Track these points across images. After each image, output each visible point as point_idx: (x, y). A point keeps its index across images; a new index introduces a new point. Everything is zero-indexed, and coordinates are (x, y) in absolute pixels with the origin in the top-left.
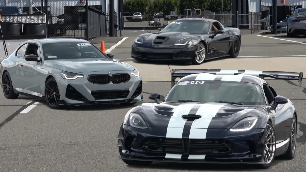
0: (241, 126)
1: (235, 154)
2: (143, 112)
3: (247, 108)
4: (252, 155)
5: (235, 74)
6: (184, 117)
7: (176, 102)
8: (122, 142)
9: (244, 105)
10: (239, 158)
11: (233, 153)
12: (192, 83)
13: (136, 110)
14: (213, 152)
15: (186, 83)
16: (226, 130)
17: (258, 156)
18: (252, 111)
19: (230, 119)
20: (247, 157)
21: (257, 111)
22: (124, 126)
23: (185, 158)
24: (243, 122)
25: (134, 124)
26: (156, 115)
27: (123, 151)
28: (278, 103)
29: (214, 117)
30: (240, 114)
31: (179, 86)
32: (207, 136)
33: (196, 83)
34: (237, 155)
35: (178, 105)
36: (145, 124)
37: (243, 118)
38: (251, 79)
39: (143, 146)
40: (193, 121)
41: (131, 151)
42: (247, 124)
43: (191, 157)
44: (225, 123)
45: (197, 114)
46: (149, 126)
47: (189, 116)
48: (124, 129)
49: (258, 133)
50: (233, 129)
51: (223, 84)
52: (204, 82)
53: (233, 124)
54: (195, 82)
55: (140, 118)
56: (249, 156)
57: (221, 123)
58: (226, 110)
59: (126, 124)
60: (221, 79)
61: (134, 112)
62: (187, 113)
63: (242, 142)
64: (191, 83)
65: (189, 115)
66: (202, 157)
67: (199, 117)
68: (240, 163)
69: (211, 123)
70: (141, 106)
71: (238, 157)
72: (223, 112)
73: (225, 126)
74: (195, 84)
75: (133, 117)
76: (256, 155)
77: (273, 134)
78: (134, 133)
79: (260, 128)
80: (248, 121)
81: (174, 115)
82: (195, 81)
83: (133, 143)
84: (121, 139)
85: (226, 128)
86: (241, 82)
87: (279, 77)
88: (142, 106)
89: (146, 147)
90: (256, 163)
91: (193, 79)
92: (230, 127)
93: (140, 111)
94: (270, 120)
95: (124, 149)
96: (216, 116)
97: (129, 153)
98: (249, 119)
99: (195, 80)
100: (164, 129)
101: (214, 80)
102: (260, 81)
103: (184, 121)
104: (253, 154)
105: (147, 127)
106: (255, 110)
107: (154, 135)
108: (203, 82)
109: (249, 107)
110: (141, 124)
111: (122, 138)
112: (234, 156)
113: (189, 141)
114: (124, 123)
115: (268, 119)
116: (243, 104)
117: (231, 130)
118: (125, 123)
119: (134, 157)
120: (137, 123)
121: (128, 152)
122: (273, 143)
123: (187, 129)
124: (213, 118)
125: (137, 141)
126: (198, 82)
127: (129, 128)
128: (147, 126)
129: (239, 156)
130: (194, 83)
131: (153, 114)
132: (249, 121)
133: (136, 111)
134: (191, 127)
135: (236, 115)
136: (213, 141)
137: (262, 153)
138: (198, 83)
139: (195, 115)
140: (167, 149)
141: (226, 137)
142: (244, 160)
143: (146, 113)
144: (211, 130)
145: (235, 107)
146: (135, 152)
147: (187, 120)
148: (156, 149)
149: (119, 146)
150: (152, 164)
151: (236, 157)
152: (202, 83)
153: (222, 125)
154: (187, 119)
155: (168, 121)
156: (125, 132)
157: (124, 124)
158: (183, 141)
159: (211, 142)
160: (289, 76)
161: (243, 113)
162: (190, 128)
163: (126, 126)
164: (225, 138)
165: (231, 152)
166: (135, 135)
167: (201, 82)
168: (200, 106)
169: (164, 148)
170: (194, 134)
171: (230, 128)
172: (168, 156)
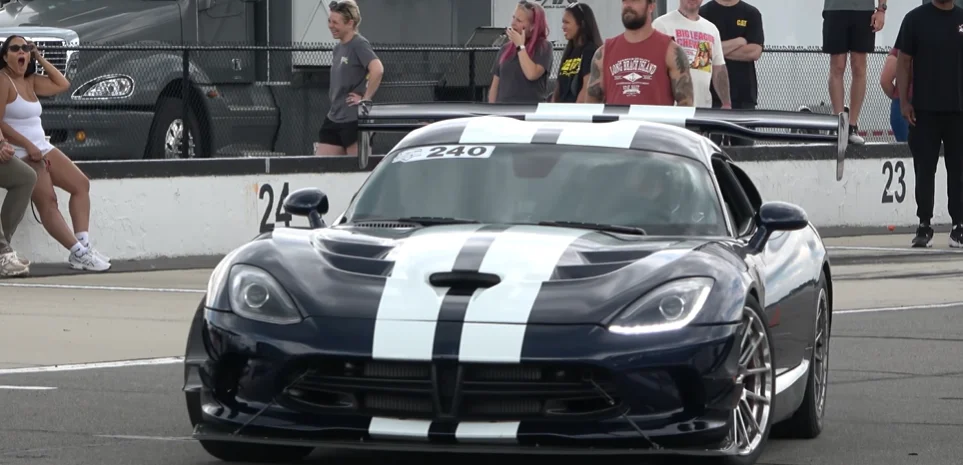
0: (651, 315)
1: (632, 418)
2: (281, 261)
3: (667, 244)
4: (691, 424)
5: (597, 120)
6: (437, 280)
7: (393, 223)
8: (202, 372)
9: (649, 234)
10: (647, 434)
11: (621, 417)
12: (449, 153)
13: (250, 255)
14: (549, 411)
15: (424, 153)
16: (597, 327)
17: (714, 425)
18: (688, 259)
19: (608, 288)
20: (672, 429)
21: (705, 258)
22: (208, 315)
23: (443, 431)
24: (658, 301)
25: (245, 307)
26: (328, 272)
27: (208, 409)
28: (772, 227)
29: (547, 279)
30: (644, 268)
31: (399, 163)
32: (524, 353)
33: (465, 155)
34: (638, 423)
35: (407, 235)
36: (289, 305)
37: (654, 283)
38: (664, 138)
39: (285, 391)
40: (471, 294)
41: (237, 408)
42: (673, 306)
43: (465, 430)
44: (591, 301)
45: (483, 269)
46: (305, 314)
47: (455, 277)
48: (210, 327)
49: (709, 339)
50: (623, 324)
51: (566, 156)
52: (492, 148)
53: (620, 307)
54: (460, 151)
55: (270, 282)
56: (680, 428)
57: (576, 301)
58: (588, 255)
59: (217, 307)
60: (557, 137)
61: (243, 261)
62: (447, 266)
63: (654, 375)
64: (446, 155)
65: (455, 272)
66: (509, 430)
67: (492, 280)
68: (650, 451)
69: (538, 301)
70: (270, 241)
71: (643, 429)
72: (579, 261)
73: (591, 315)
74: (462, 156)
75: (243, 282)
76: (706, 421)
77: (761, 334)
78: (247, 341)
79: (718, 320)
80: (676, 297)
81: (396, 271)
82: (457, 143)
83: (245, 380)
84: (197, 365)
85: (596, 320)
86: (631, 148)
87: (758, 130)
88: (274, 241)
89: (294, 393)
90: (707, 452)
91: (452, 138)
92: (610, 317)
93: (269, 259)
94: (753, 291)
95: (206, 403)
96: (554, 276)
97: (231, 416)
98: (678, 287)
99: (461, 142)
100: (363, 326)
101: (532, 143)
102: (699, 143)
103: (437, 298)
104: (694, 420)
105: (297, 320)
106: (697, 253)
107: (325, 348)
108: (490, 150)
109: (673, 243)
110: (273, 307)
111: (202, 359)
112: (625, 426)
113: (460, 370)
114: (207, 304)
115: (745, 288)
116: (642, 230)
117: (614, 329)
118: (211, 302)
119: (250, 430)
120: (257, 302)
121: (227, 411)
122: (764, 366)
123: (449, 328)
124: (544, 284)
125: (258, 371)
126: (472, 150)
127: (227, 322)
128: (296, 312)
129: (645, 425)
130: (457, 154)
131: (320, 268)
132: (680, 294)
133: (251, 259)
134: (466, 318)
135: (631, 273)
136: (548, 369)
137: (726, 415)
138: (471, 152)
139: (476, 273)
140: (372, 403)
141: (600, 357)
142: (665, 441)
143: (292, 266)
144: (538, 330)
145: (619, 244)
146: (253, 411)
147: (449, 294)
148: (332, 399)
149: (190, 388)
150: (311, 455)
151: (634, 429)
152: (486, 155)
153: (585, 309)
154: (446, 290)
155: (378, 297)
156: (212, 336)
157: (209, 308)
158: (434, 369)
159: (538, 375)
160: (794, 127)
162: (461, 321)
163: (216, 313)
164: (595, 361)
165: (615, 412)
166: (248, 348)
167: (483, 151)
168: (491, 240)
169: (361, 396)
170: (474, 347)
171: (611, 322)
172: (379, 426)
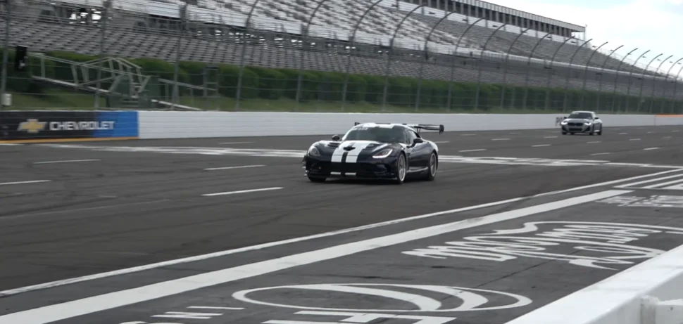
0: (381, 154)
6: (345, 148)
9: (382, 141)
10: (379, 175)
12: (360, 129)
14: (361, 171)
16: (370, 157)
19: (374, 150)
23: (343, 175)
24: (382, 152)
32: (357, 161)
37: (382, 150)
40: (350, 151)
42: (385, 153)
43: (347, 174)
44: (371, 152)
47: (348, 148)
53: (375, 153)
55: (317, 149)
57: (367, 152)
58: (372, 145)
62: (347, 146)
63: (381, 165)
66: (354, 174)
67: (354, 148)
69: (361, 152)
72: (370, 146)
79: (393, 156)
81: (339, 148)
82: (362, 127)
92: (373, 155)
94: (401, 151)
100: (330, 155)
103: (344, 151)
107: (324, 160)
108: (367, 129)
109: (386, 143)
113: (346, 164)
117: (374, 157)
120: (314, 152)
123: (345, 156)
124: (363, 149)
126: (364, 128)
127: (311, 157)
128: (319, 154)
132: (387, 151)
134: (348, 155)
135: (379, 147)
136: (362, 164)
139: (352, 147)
140: (331, 169)
142: (383, 177)
144: (360, 157)
145: (378, 143)
153: (369, 154)
154: (346, 150)
155: (334, 151)
158: (342, 164)
159: (360, 165)
161: (382, 147)
164: (370, 162)
165: (374, 171)
168: (356, 142)
169: (329, 168)
170: (349, 160)
172: (332, 173)
